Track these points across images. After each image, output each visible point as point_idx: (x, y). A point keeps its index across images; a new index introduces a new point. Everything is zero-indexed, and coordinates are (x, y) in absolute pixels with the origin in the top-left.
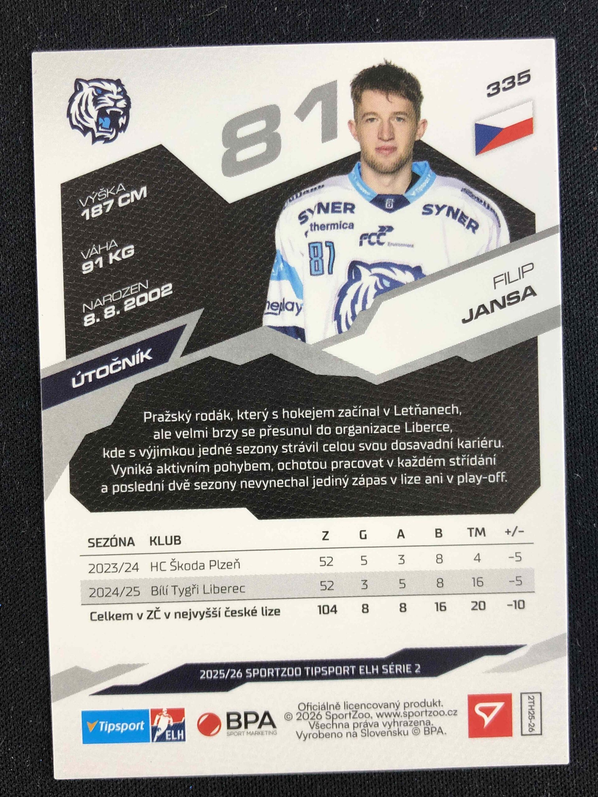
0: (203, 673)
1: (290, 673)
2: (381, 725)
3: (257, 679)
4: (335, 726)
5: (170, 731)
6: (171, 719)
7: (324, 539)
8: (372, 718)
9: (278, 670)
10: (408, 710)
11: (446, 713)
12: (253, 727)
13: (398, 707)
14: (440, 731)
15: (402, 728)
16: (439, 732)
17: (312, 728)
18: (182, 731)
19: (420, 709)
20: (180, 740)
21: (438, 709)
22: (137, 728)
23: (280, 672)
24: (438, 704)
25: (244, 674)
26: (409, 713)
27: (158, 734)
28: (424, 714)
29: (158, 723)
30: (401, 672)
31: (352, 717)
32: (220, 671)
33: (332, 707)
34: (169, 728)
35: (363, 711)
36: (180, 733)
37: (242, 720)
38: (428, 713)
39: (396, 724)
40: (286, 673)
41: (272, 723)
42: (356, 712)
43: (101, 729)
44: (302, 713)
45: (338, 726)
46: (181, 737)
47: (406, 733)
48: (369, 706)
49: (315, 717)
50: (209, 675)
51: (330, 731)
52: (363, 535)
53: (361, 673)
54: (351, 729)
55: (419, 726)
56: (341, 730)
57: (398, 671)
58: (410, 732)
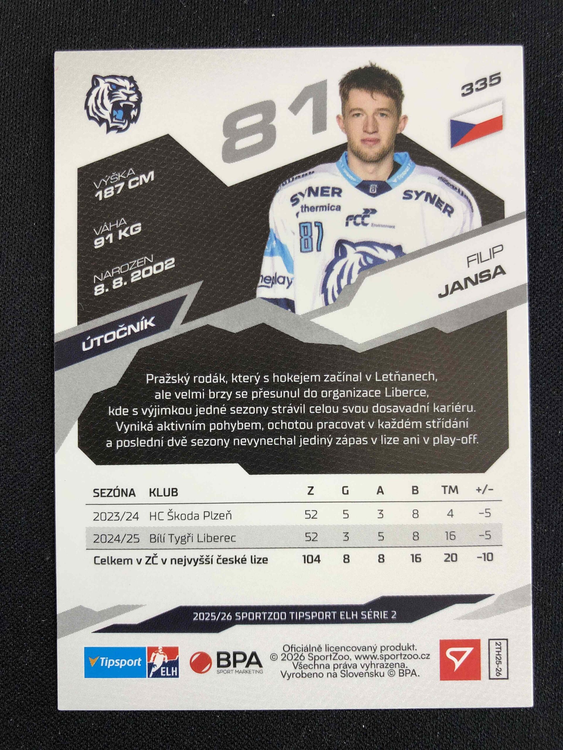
0: (196, 615)
1: (276, 617)
2: (359, 666)
3: (246, 622)
4: (316, 666)
5: (164, 668)
6: (166, 657)
7: (309, 494)
8: (351, 659)
9: (265, 613)
10: (384, 653)
11: (420, 657)
12: (241, 666)
13: (375, 650)
14: (414, 673)
15: (379, 670)
16: (412, 674)
17: (295, 668)
18: (176, 668)
19: (396, 652)
20: (174, 676)
21: (412, 652)
22: (135, 665)
23: (267, 616)
24: (412, 648)
25: (234, 617)
26: (385, 656)
27: (154, 670)
28: (399, 657)
29: (154, 660)
30: (378, 618)
31: (332, 657)
32: (212, 614)
33: (314, 649)
34: (164, 664)
35: (343, 653)
36: (174, 669)
37: (231, 659)
38: (403, 656)
39: (373, 665)
40: (272, 617)
41: (258, 663)
42: (337, 654)
43: (102, 665)
44: (287, 654)
45: (319, 667)
46: (174, 673)
47: (382, 675)
48: (349, 649)
49: (298, 658)
50: (202, 618)
51: (312, 671)
52: (345, 491)
53: (341, 618)
54: (331, 670)
55: (394, 669)
56: (322, 670)
57: (376, 617)
58: (386, 675)
